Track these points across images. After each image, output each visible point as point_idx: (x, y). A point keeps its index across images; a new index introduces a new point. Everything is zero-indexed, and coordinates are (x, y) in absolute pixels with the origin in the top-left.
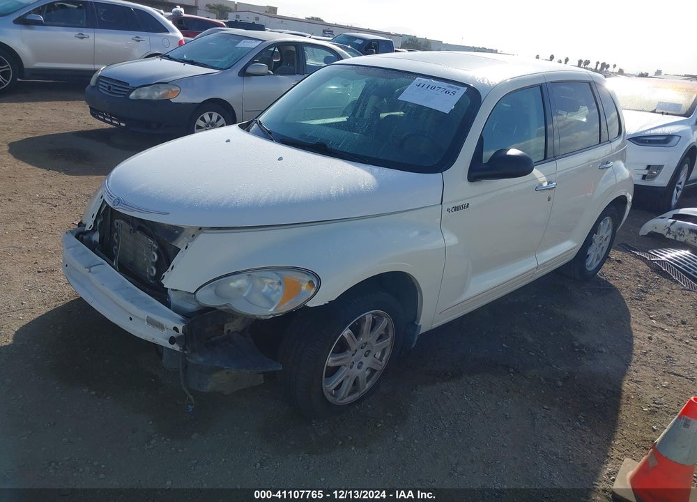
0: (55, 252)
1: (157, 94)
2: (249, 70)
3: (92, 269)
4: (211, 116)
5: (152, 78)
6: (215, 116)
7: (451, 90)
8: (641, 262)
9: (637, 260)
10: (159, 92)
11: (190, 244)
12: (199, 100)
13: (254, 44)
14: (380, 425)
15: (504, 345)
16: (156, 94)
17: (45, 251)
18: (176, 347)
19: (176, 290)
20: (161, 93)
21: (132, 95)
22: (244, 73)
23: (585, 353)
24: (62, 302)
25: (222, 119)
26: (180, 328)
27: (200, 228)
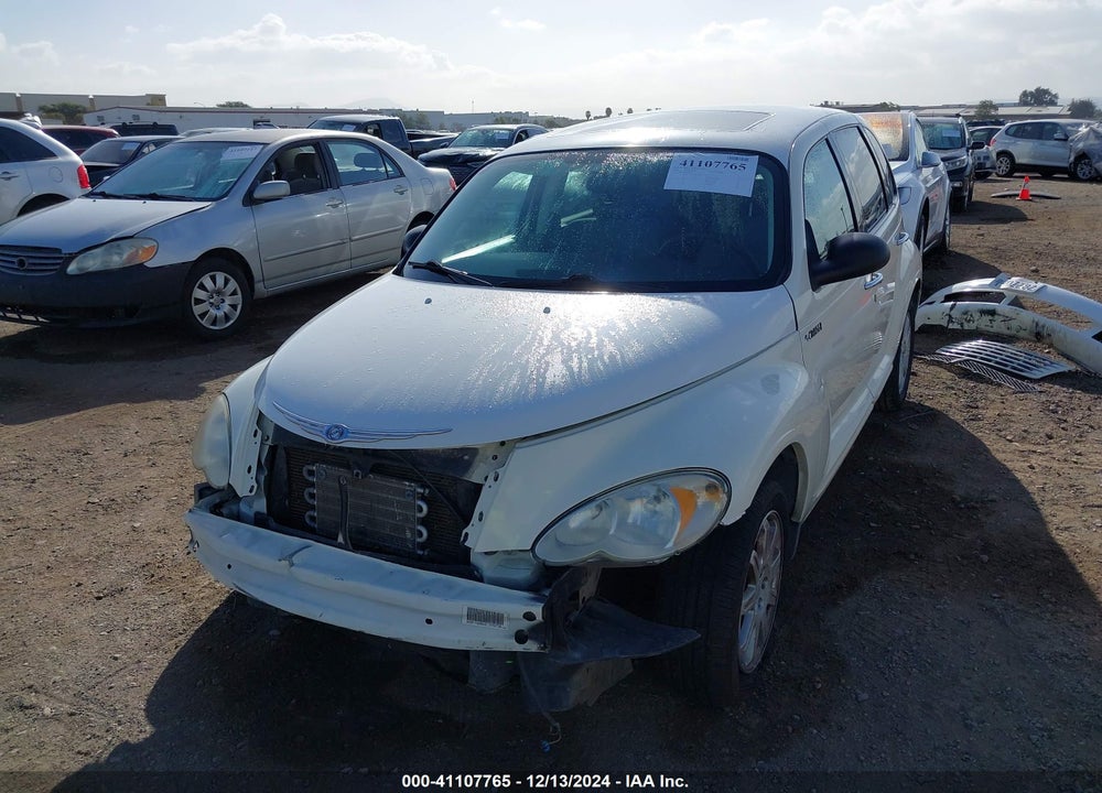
0: (98, 558)
1: (117, 260)
2: (257, 194)
3: (295, 559)
4: (213, 279)
5: (100, 233)
6: (220, 278)
7: (738, 163)
8: (939, 369)
9: (931, 367)
10: (120, 254)
11: (500, 471)
12: (193, 256)
13: (252, 152)
14: (820, 685)
15: (872, 524)
16: (116, 258)
17: (78, 562)
18: (531, 646)
19: (495, 552)
20: (125, 257)
21: (72, 268)
22: (250, 200)
23: (976, 508)
24: (181, 637)
25: (232, 280)
26: (537, 610)
27: (503, 443)
